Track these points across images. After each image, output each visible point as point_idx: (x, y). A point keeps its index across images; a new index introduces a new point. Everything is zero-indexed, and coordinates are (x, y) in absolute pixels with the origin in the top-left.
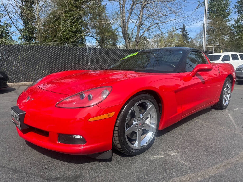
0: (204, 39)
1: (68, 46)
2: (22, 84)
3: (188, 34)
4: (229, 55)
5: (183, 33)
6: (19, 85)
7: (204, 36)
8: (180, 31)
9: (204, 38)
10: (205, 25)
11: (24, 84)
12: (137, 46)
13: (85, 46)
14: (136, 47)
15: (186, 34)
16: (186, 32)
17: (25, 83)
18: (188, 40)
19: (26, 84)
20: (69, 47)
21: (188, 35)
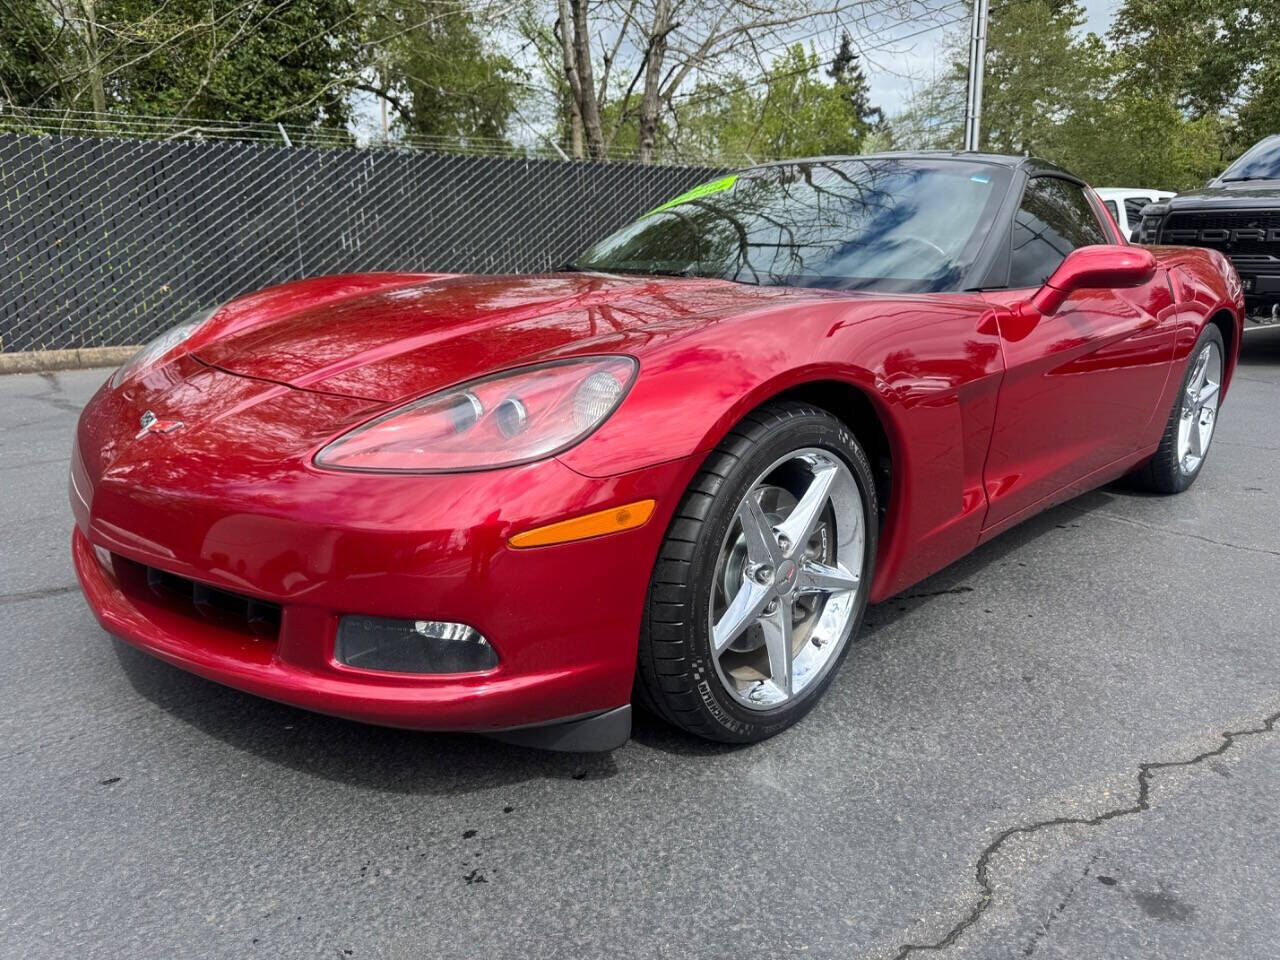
0: (973, 120)
1: (294, 144)
2: (59, 359)
3: (863, 88)
4: (1114, 202)
5: (840, 80)
6: (42, 364)
7: (971, 104)
8: (827, 72)
9: (970, 114)
10: (977, 41)
11: (71, 357)
12: (649, 146)
13: (349, 142)
14: (640, 151)
15: (856, 87)
16: (855, 75)
17: (78, 355)
18: (866, 120)
19: (83, 358)
20: (297, 150)
21: (867, 95)
